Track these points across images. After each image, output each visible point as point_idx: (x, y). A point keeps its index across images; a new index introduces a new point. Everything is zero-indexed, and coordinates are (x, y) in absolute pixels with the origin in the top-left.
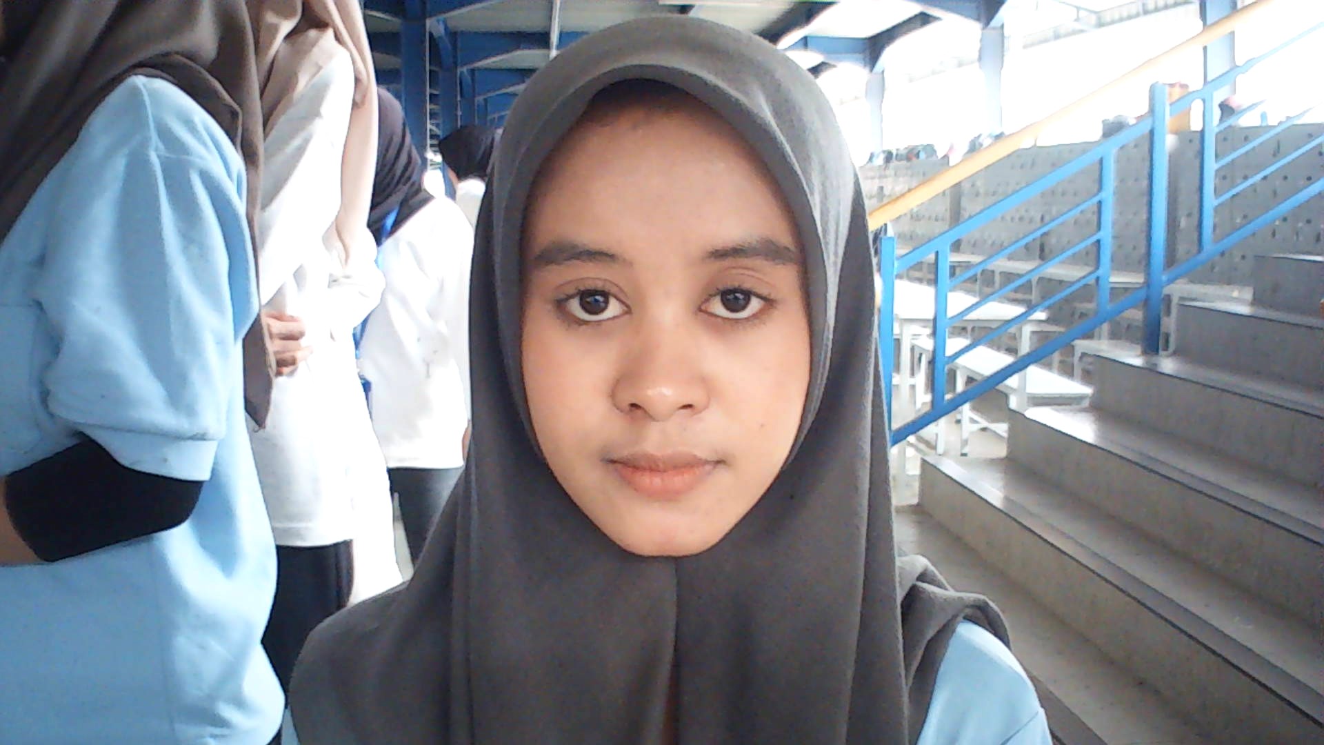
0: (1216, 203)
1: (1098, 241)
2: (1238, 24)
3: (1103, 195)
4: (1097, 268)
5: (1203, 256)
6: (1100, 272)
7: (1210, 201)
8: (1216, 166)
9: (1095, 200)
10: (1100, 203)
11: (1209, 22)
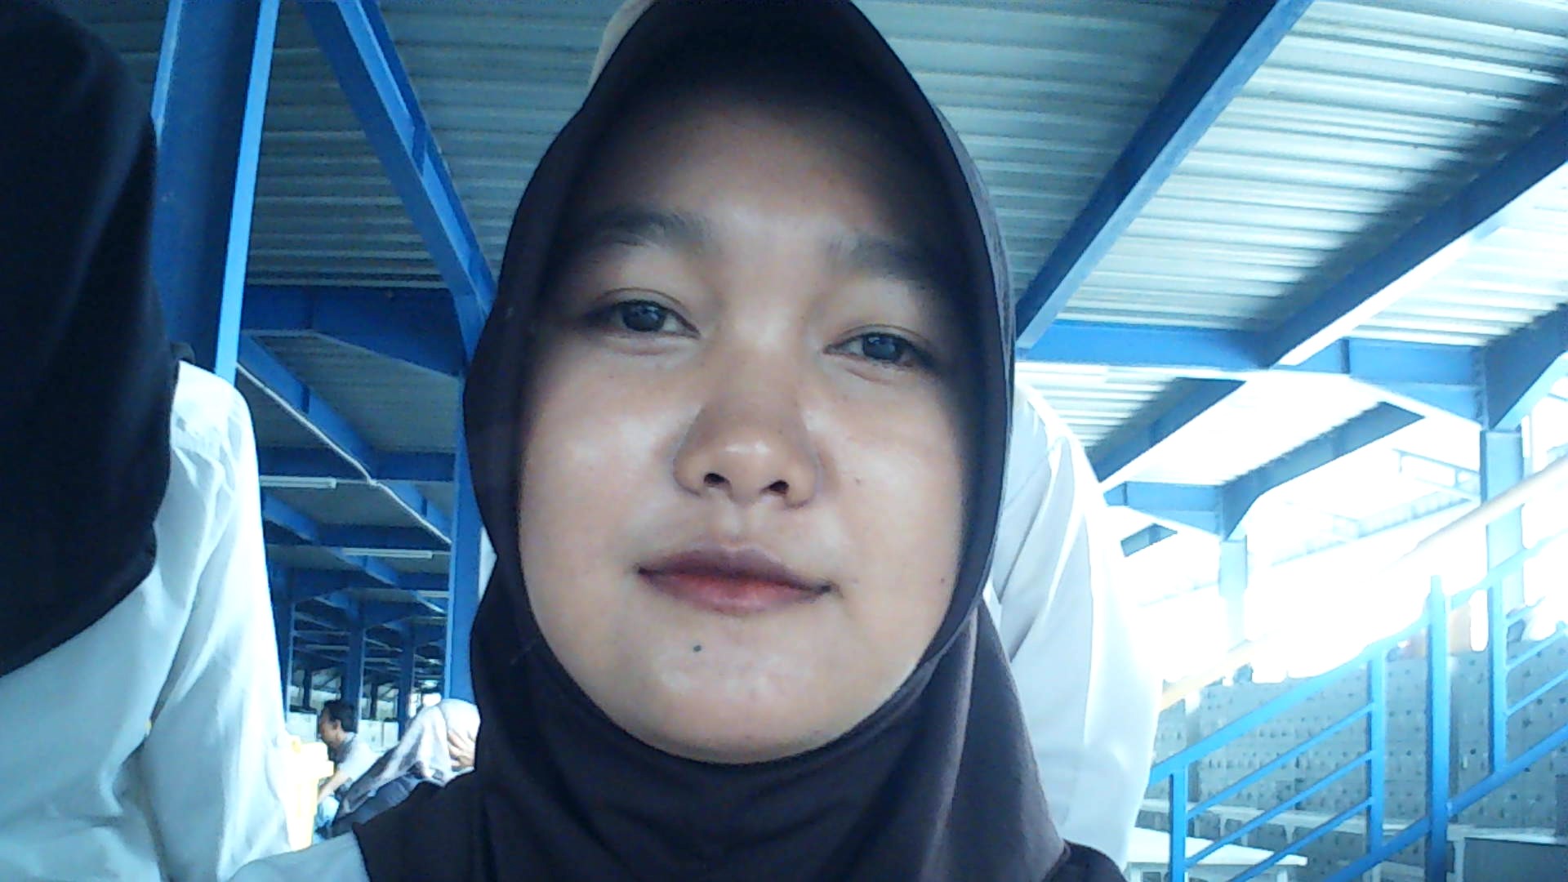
0: (1509, 713)
1: (1369, 762)
2: (1526, 494)
3: (1373, 707)
4: (1369, 795)
5: (1494, 777)
6: (1372, 801)
7: (1503, 709)
8: (1508, 668)
9: (1366, 710)
10: (1369, 716)
11: (1491, 494)
